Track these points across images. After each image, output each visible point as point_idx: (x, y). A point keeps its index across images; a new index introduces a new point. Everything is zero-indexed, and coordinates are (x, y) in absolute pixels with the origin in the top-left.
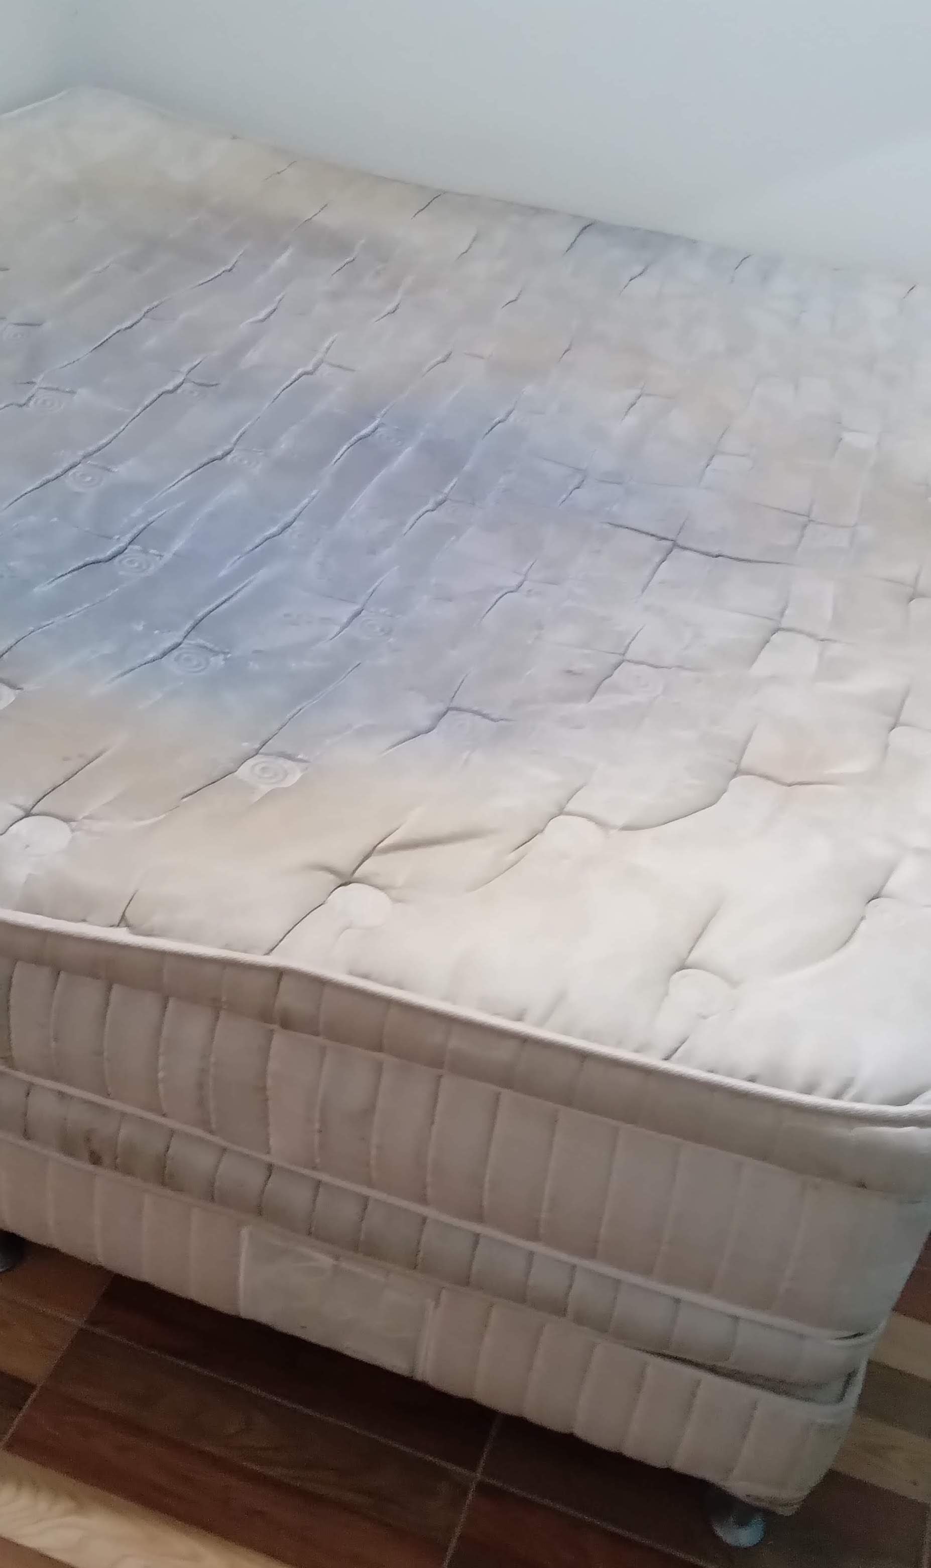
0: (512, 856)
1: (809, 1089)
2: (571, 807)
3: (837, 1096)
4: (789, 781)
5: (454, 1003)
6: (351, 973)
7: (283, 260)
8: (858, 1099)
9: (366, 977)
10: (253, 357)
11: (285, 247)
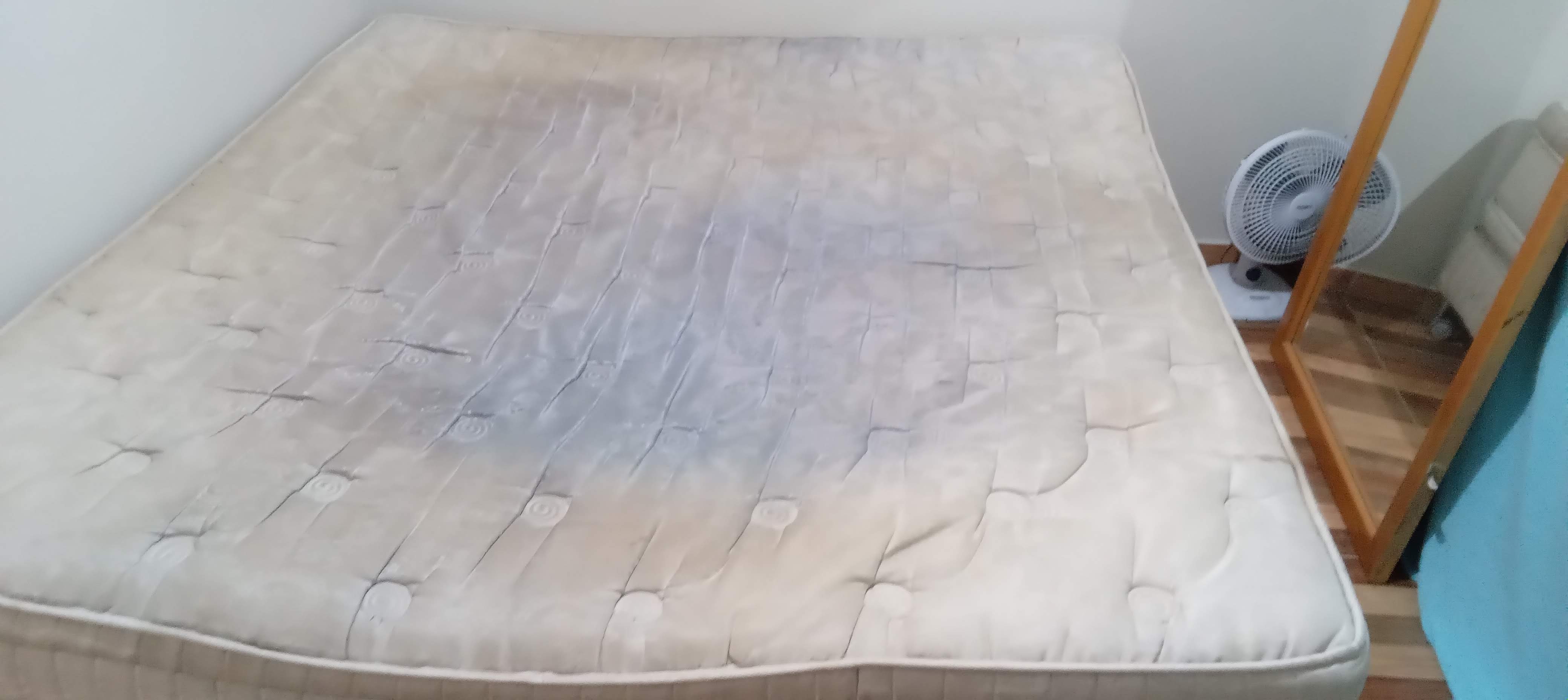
0: (977, 535)
1: (1259, 657)
2: (995, 485)
3: (1280, 656)
4: (1126, 426)
5: (991, 658)
6: (910, 655)
7: (587, 116)
8: (1295, 654)
9: (921, 656)
10: (604, 196)
11: (583, 105)
